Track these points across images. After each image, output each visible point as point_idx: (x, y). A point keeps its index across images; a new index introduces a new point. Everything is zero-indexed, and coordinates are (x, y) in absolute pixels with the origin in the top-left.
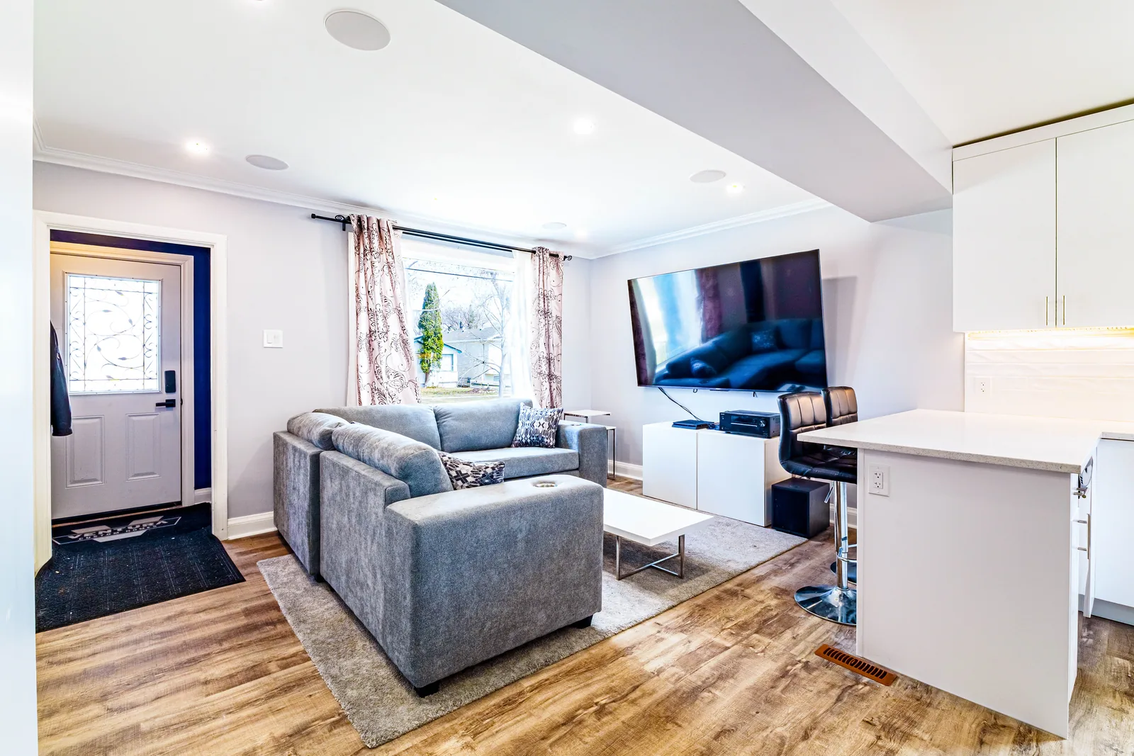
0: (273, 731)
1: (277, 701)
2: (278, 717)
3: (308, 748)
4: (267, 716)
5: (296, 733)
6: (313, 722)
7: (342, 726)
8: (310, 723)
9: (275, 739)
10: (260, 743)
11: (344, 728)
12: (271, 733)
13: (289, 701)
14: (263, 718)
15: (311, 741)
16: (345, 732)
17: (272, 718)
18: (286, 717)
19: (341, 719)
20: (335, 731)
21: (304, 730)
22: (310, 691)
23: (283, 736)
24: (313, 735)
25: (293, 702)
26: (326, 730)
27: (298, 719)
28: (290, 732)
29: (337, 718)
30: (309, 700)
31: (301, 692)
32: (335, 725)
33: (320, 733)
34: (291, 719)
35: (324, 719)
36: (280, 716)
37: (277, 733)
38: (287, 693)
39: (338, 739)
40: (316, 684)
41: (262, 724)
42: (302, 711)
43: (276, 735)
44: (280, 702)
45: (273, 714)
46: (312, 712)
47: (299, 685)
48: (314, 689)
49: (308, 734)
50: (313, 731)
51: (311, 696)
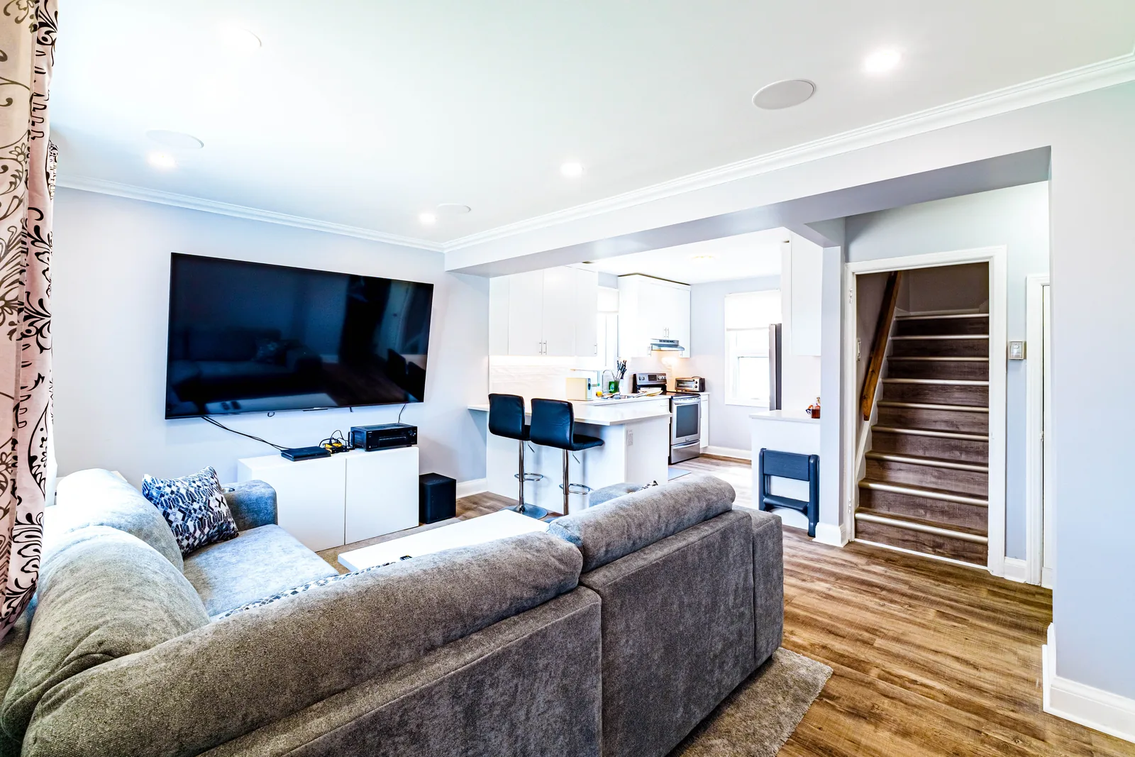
0: (872, 732)
1: (847, 750)
2: (859, 738)
3: (863, 702)
4: (866, 747)
5: (860, 716)
6: (841, 712)
7: (829, 693)
8: (844, 713)
9: (876, 726)
10: (887, 734)
11: (830, 691)
12: (876, 732)
13: (837, 741)
14: (870, 747)
15: (857, 703)
16: (833, 690)
17: (864, 741)
18: (854, 732)
19: (824, 696)
20: (837, 695)
21: (853, 713)
22: (815, 732)
23: (869, 723)
24: (852, 705)
25: (837, 737)
26: (841, 700)
27: (849, 722)
28: (862, 721)
29: (825, 699)
30: (825, 728)
31: (822, 738)
32: (832, 698)
33: (846, 703)
34: (852, 727)
35: (833, 707)
36: (858, 737)
37: (871, 728)
38: (832, 749)
39: (840, 690)
40: (804, 733)
41: (874, 745)
42: (839, 725)
43: (873, 728)
44: (846, 747)
45: (860, 743)
46: (834, 718)
47: (816, 745)
48: (811, 730)
49: (853, 709)
50: (849, 707)
51: (820, 729)
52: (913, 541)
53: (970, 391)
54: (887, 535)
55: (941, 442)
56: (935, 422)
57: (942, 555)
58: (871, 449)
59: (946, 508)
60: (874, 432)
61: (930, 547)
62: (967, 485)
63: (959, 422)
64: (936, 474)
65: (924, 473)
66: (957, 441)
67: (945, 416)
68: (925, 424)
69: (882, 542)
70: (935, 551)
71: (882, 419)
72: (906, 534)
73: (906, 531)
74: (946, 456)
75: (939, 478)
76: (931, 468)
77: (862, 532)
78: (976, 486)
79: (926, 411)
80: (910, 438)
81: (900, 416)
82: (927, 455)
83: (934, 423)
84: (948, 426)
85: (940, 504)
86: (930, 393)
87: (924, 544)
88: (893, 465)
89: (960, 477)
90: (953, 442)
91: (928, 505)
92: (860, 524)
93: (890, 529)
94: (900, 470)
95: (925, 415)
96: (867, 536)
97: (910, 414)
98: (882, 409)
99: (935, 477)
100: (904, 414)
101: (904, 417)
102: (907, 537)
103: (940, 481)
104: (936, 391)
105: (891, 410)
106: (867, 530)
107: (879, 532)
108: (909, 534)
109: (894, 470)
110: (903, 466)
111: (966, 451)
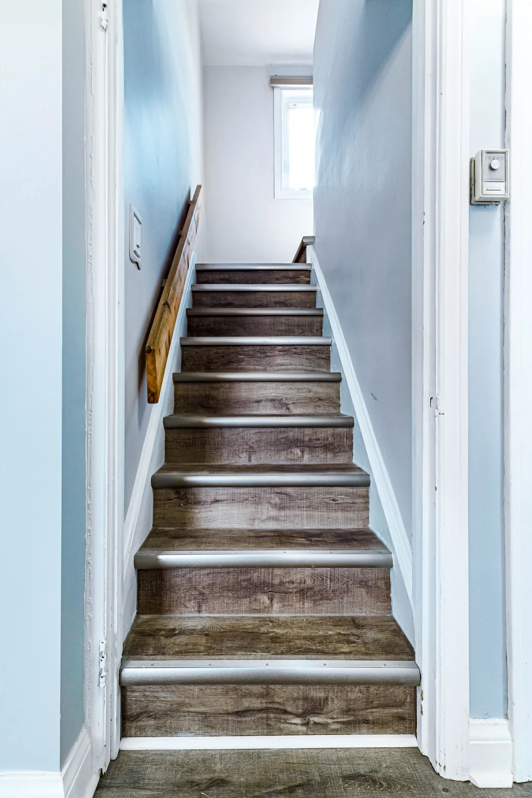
52: (260, 710)
53: (295, 353)
54: (202, 709)
55: (272, 436)
56: (258, 402)
57: (323, 729)
58: (163, 463)
59: (309, 582)
60: (169, 426)
61: (298, 716)
62: (325, 514)
63: (290, 399)
64: (277, 500)
65: (257, 501)
66: (296, 430)
67: (271, 391)
68: (244, 407)
69: (189, 731)
70: (306, 724)
71: (181, 403)
72: (244, 696)
73: (244, 688)
74: (281, 459)
75: (281, 508)
76: (268, 489)
77: (137, 717)
78: (340, 514)
79: (244, 386)
80: (227, 433)
81: (208, 397)
82: (254, 462)
83: (256, 404)
84: (275, 407)
85: (297, 575)
86: (246, 359)
87: (286, 712)
88: (205, 495)
89: (316, 501)
90: (292, 434)
91: (276, 581)
92: (132, 696)
93: (209, 690)
94: (216, 501)
95: (243, 392)
96: (152, 722)
97: (221, 392)
98: (181, 386)
99: (275, 506)
100: (215, 393)
101: (214, 398)
102: (246, 703)
103: (283, 513)
104: (252, 356)
105: (196, 387)
106: (151, 707)
107: (182, 704)
108: (250, 695)
109: (205, 502)
110: (221, 493)
111: (309, 447)
